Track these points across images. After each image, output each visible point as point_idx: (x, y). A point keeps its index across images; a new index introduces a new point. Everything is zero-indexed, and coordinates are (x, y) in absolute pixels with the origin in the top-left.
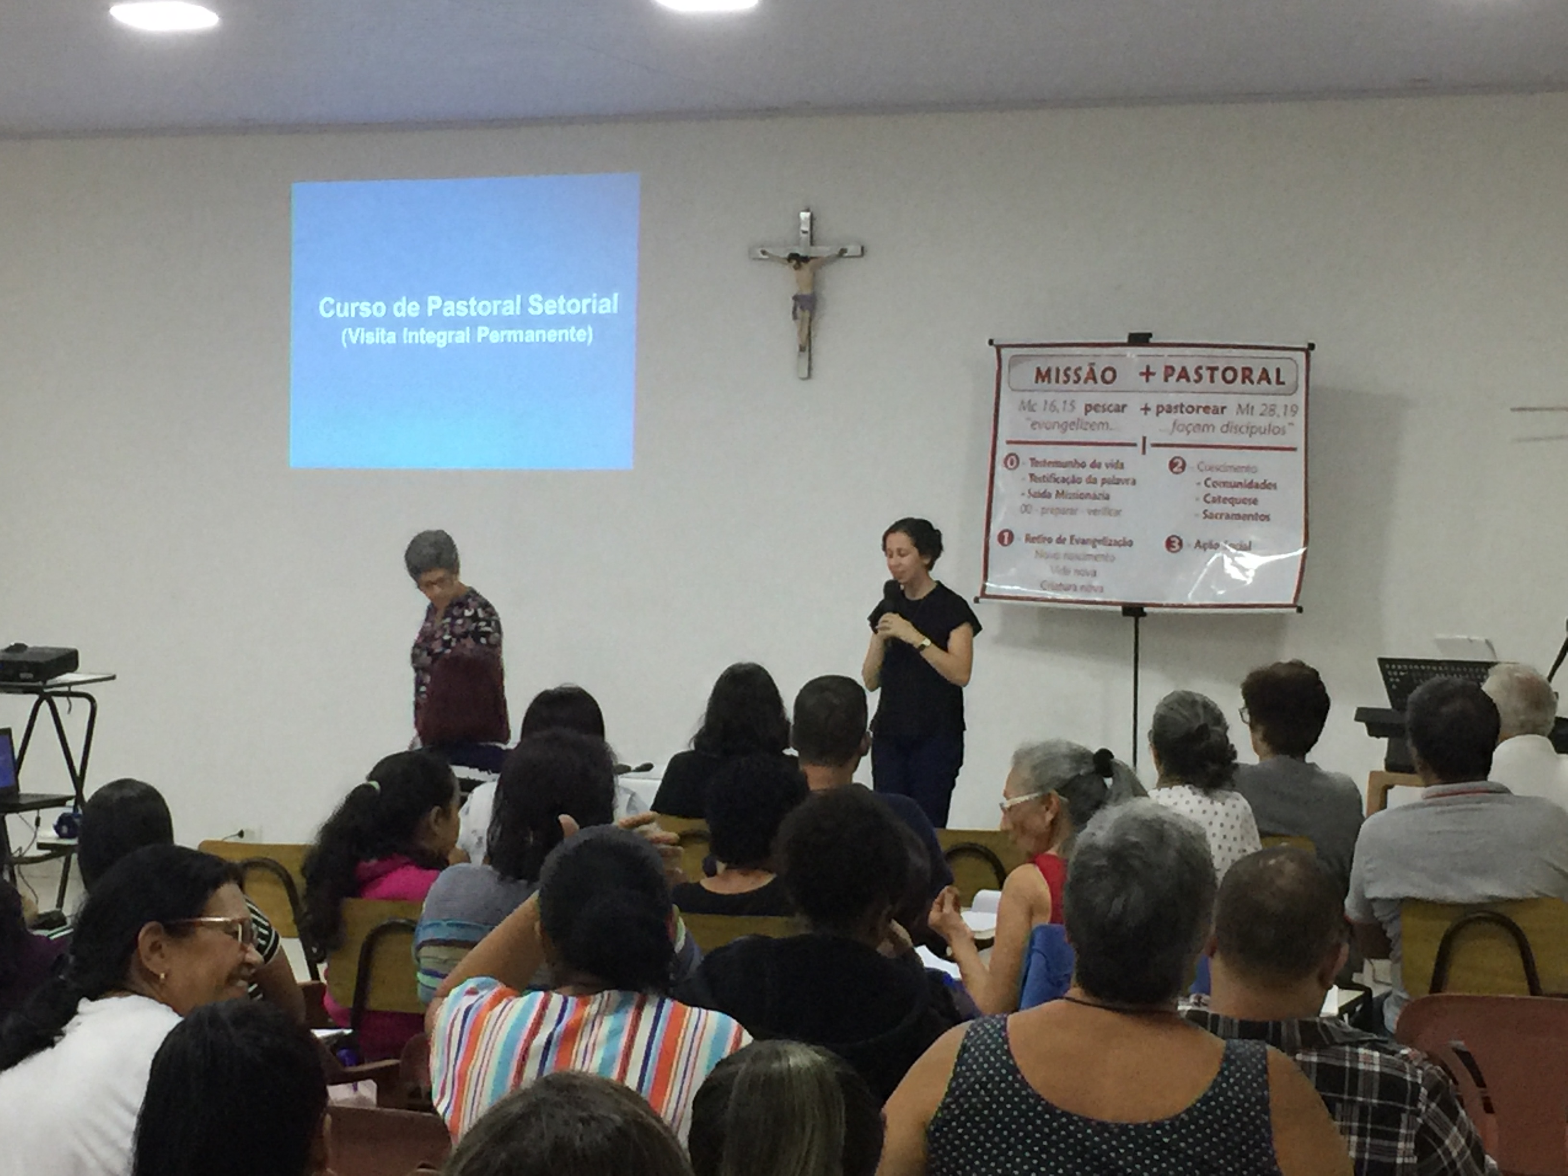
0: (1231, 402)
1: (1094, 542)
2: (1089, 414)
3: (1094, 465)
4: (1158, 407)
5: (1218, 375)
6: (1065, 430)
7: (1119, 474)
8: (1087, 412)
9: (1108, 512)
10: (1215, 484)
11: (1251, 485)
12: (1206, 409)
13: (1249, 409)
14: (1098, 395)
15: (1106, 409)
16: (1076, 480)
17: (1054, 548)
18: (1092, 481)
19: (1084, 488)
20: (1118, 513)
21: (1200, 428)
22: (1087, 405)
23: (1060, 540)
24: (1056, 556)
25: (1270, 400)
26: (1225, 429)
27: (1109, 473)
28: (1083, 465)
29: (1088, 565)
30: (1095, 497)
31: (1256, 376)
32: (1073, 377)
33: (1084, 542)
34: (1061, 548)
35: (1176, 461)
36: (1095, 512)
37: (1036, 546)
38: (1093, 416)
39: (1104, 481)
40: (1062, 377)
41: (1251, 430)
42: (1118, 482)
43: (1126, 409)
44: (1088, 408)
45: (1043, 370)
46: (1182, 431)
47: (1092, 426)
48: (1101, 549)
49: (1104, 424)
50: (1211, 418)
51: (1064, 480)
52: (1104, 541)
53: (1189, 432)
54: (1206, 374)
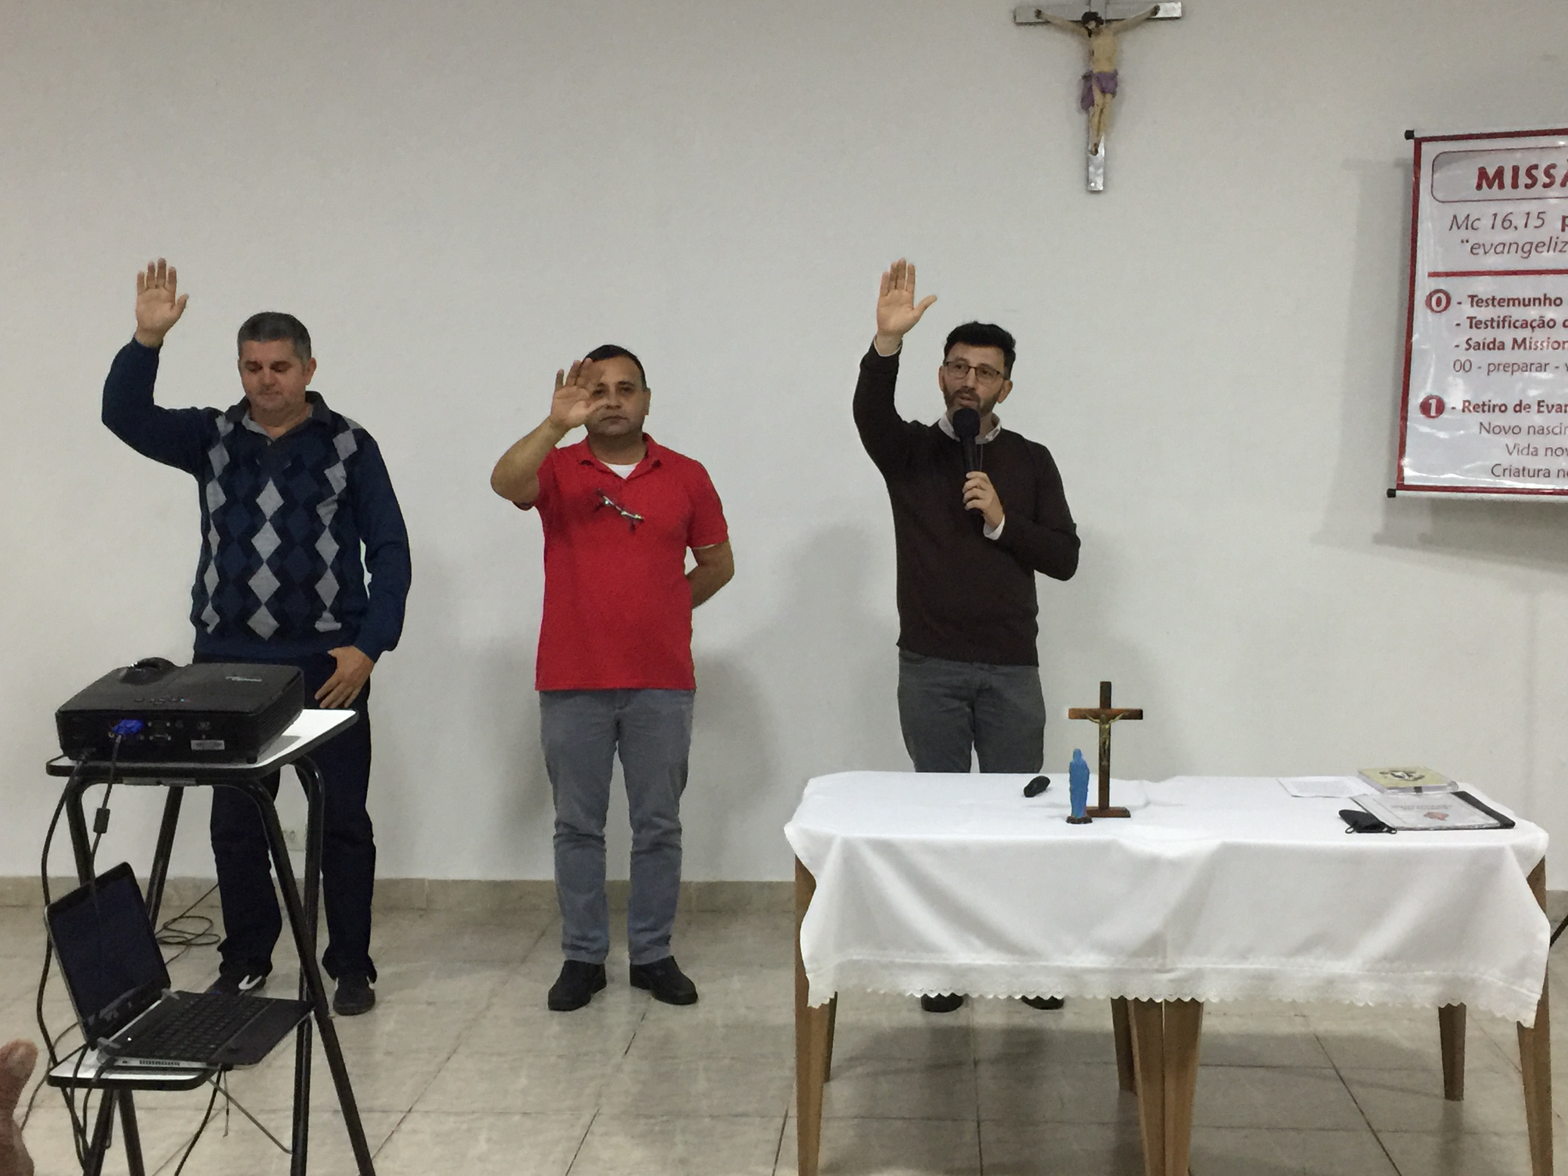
6: (1528, 254)
16: (1545, 324)
19: (1561, 334)
24: (1515, 430)
28: (1557, 302)
32: (1543, 179)
33: (1560, 409)
34: (1524, 419)
37: (1480, 416)
45: (1491, 171)
51: (1525, 324)
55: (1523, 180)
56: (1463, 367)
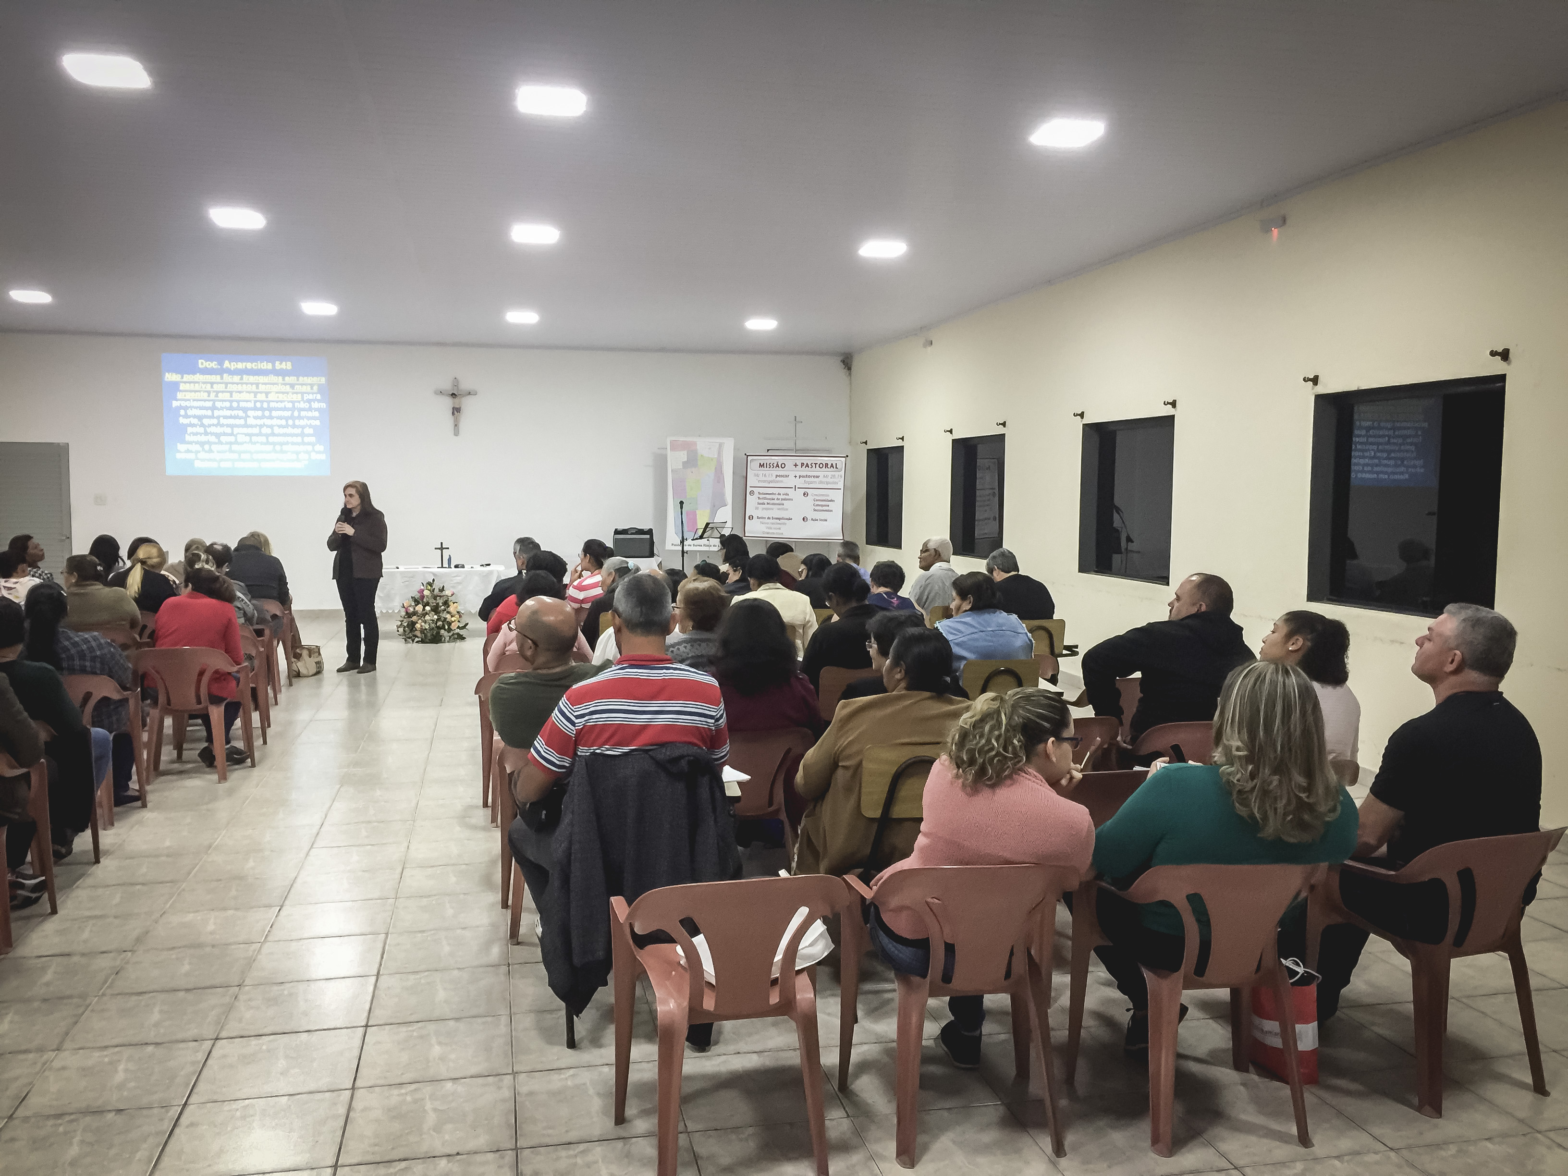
0: (821, 474)
1: (779, 519)
2: (777, 478)
3: (779, 494)
4: (799, 476)
5: (817, 465)
6: (769, 483)
7: (787, 497)
9: (783, 509)
10: (817, 500)
11: (827, 501)
12: (814, 477)
13: (828, 477)
14: (780, 472)
15: (782, 476)
16: (774, 499)
17: (767, 521)
18: (778, 499)
19: (776, 502)
20: (787, 509)
21: (812, 483)
23: (769, 518)
24: (768, 523)
25: (833, 473)
26: (818, 483)
27: (784, 497)
28: (775, 494)
29: (779, 526)
30: (779, 504)
31: (829, 466)
32: (772, 466)
33: (777, 518)
34: (769, 521)
35: (805, 493)
36: (779, 509)
37: (761, 520)
39: (782, 499)
40: (768, 466)
41: (828, 483)
42: (787, 500)
43: (789, 476)
44: (777, 476)
46: (807, 483)
47: (778, 482)
48: (782, 521)
49: (782, 481)
50: (816, 479)
51: (769, 499)
52: (783, 519)
53: (809, 484)
54: (814, 465)
56: (757, 508)
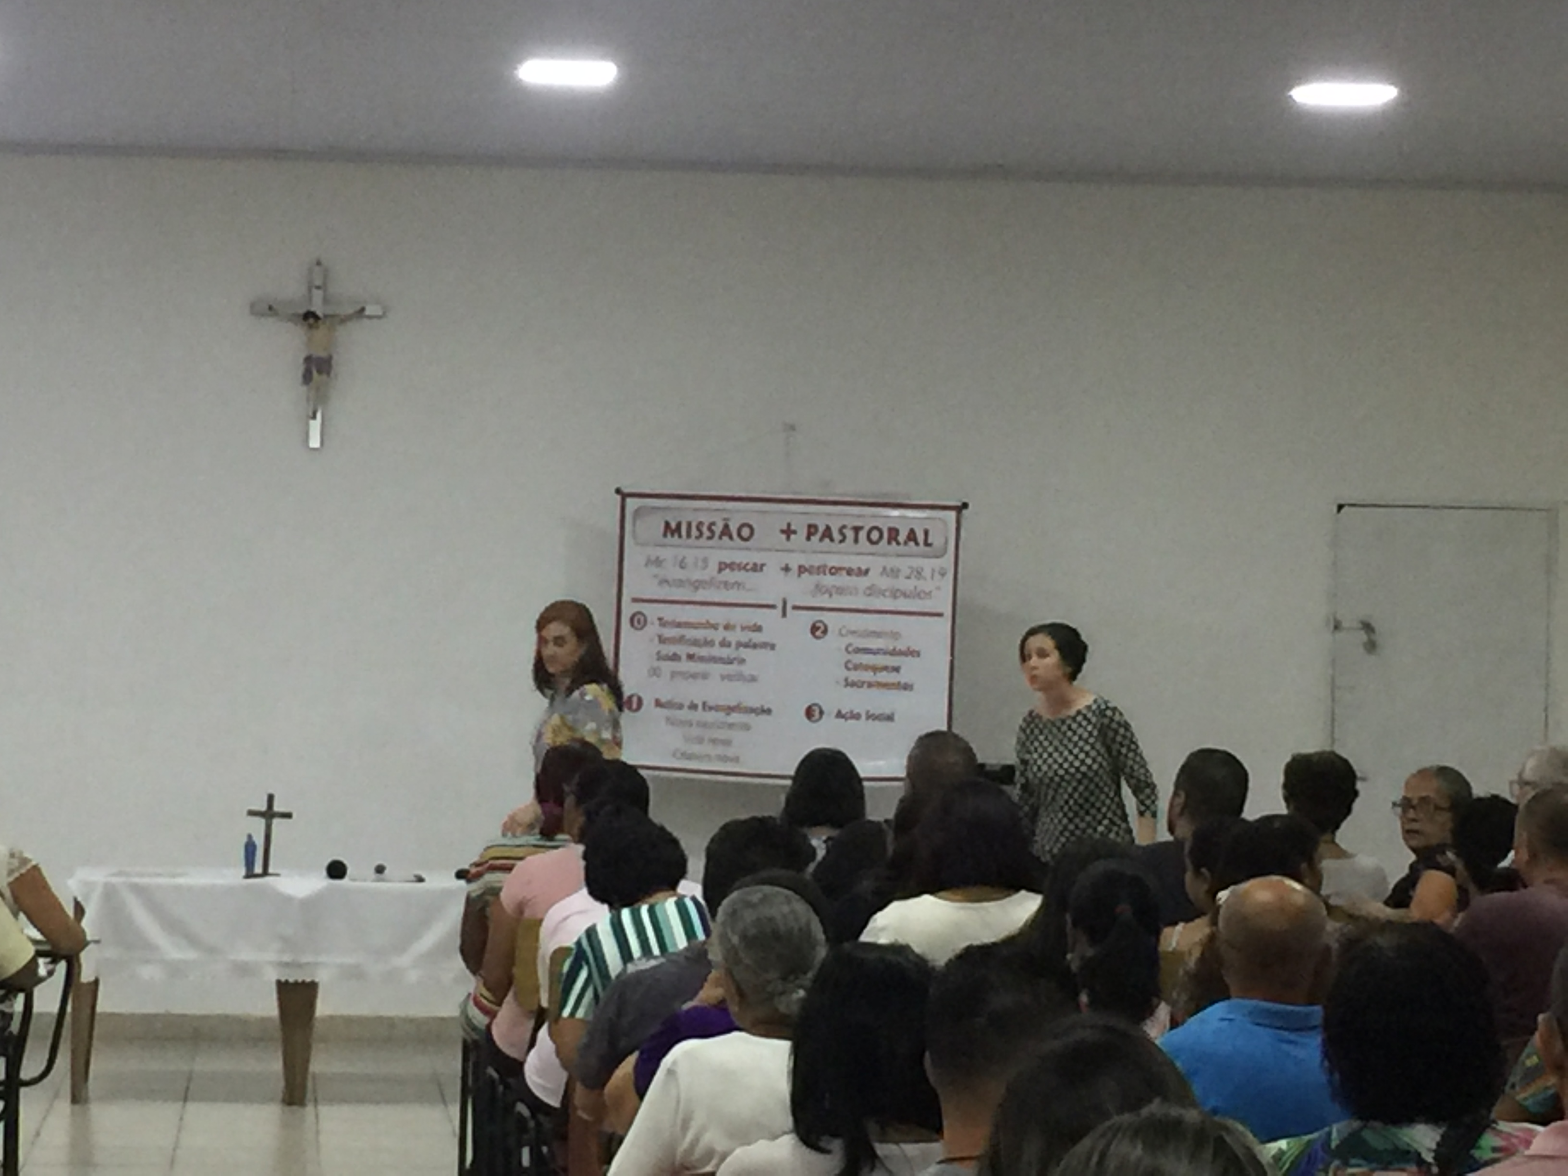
0: (875, 564)
1: (728, 709)
2: (723, 573)
3: (728, 627)
4: (800, 567)
5: (862, 535)
6: (697, 588)
7: (757, 637)
8: (720, 570)
9: (742, 677)
10: (858, 650)
11: (894, 653)
12: (849, 572)
13: (894, 573)
14: (734, 553)
15: (743, 567)
16: (708, 643)
17: (684, 714)
18: (724, 644)
19: (716, 651)
20: (753, 678)
22: (720, 563)
23: (692, 707)
24: (687, 724)
25: (917, 562)
26: (868, 592)
27: (745, 636)
28: (715, 627)
29: (722, 734)
30: (729, 661)
31: (902, 538)
32: (706, 533)
33: (718, 709)
34: (694, 715)
35: (818, 625)
36: (727, 677)
37: (666, 712)
38: (727, 575)
39: (740, 645)
41: (896, 594)
42: (755, 645)
43: (765, 568)
45: (673, 525)
46: (824, 593)
47: (726, 586)
48: (736, 717)
49: (738, 585)
50: (853, 580)
51: (696, 642)
52: (738, 709)
53: (831, 595)
54: (850, 534)
55: (694, 532)
